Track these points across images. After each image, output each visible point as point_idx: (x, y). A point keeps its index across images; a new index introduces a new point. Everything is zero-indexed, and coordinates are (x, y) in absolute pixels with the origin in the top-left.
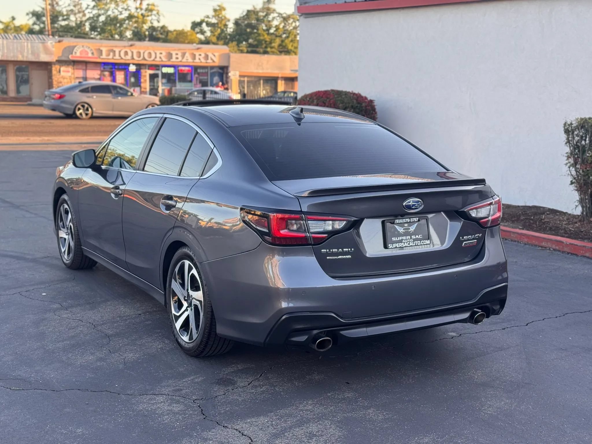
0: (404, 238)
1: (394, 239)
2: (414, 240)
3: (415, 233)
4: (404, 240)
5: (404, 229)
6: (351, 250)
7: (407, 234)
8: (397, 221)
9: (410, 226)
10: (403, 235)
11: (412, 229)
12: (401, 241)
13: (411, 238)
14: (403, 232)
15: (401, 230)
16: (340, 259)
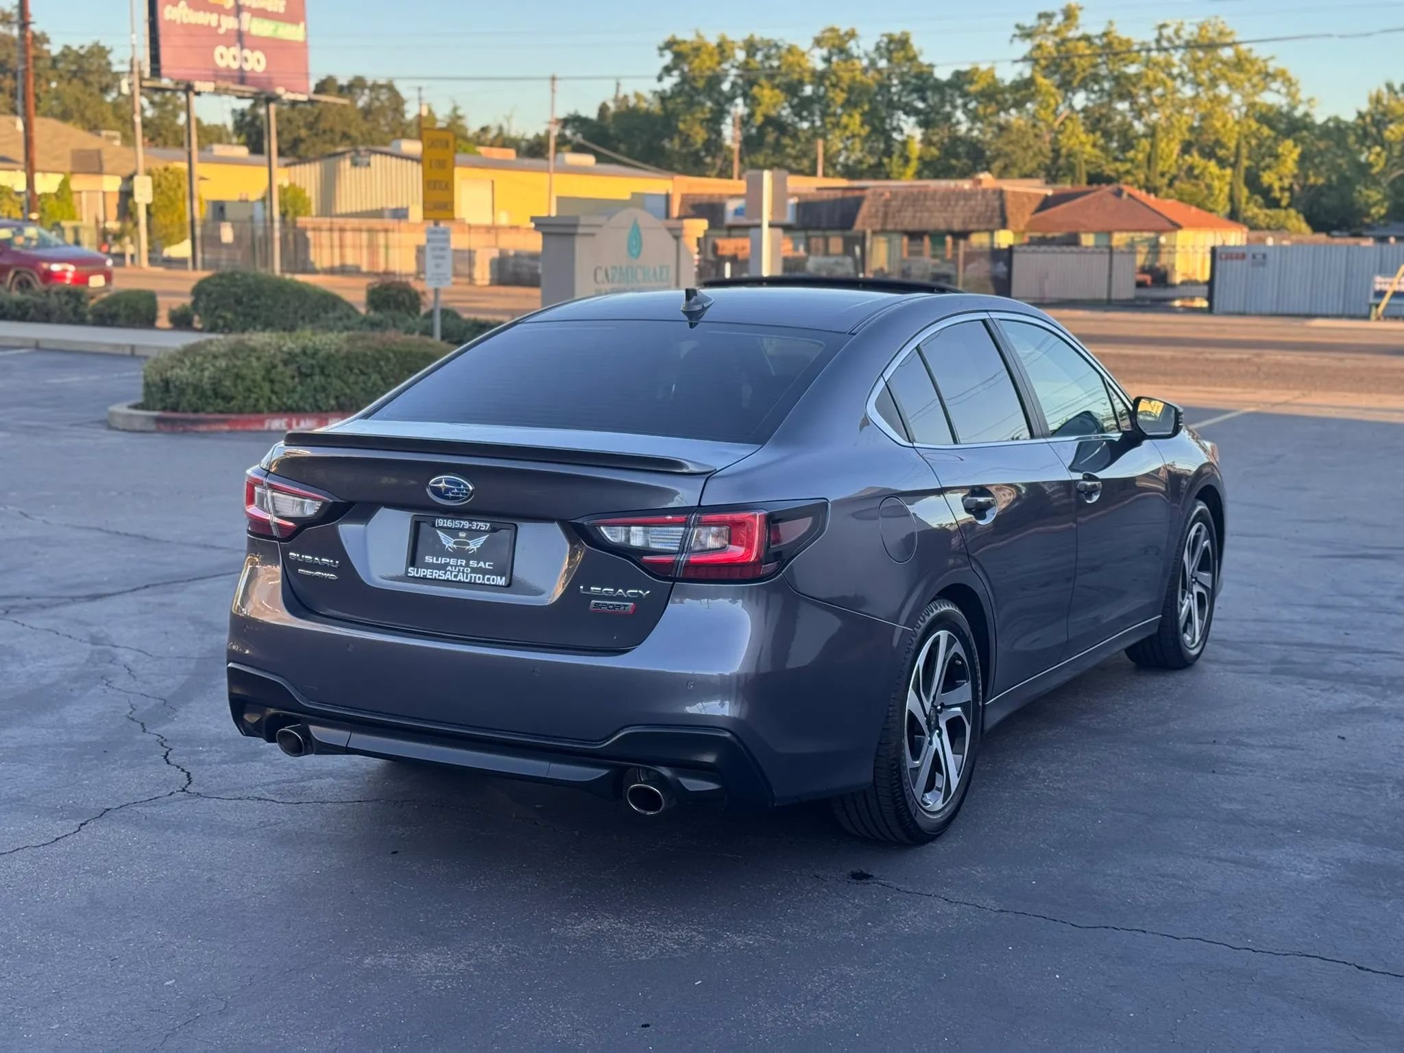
0: (452, 561)
1: (428, 559)
2: (474, 570)
3: (478, 556)
4: (452, 566)
5: (455, 543)
6: (334, 563)
7: (460, 553)
8: (440, 522)
9: (470, 537)
10: (450, 555)
11: (474, 545)
12: (443, 567)
13: (467, 565)
14: (453, 549)
15: (448, 542)
16: (316, 577)
